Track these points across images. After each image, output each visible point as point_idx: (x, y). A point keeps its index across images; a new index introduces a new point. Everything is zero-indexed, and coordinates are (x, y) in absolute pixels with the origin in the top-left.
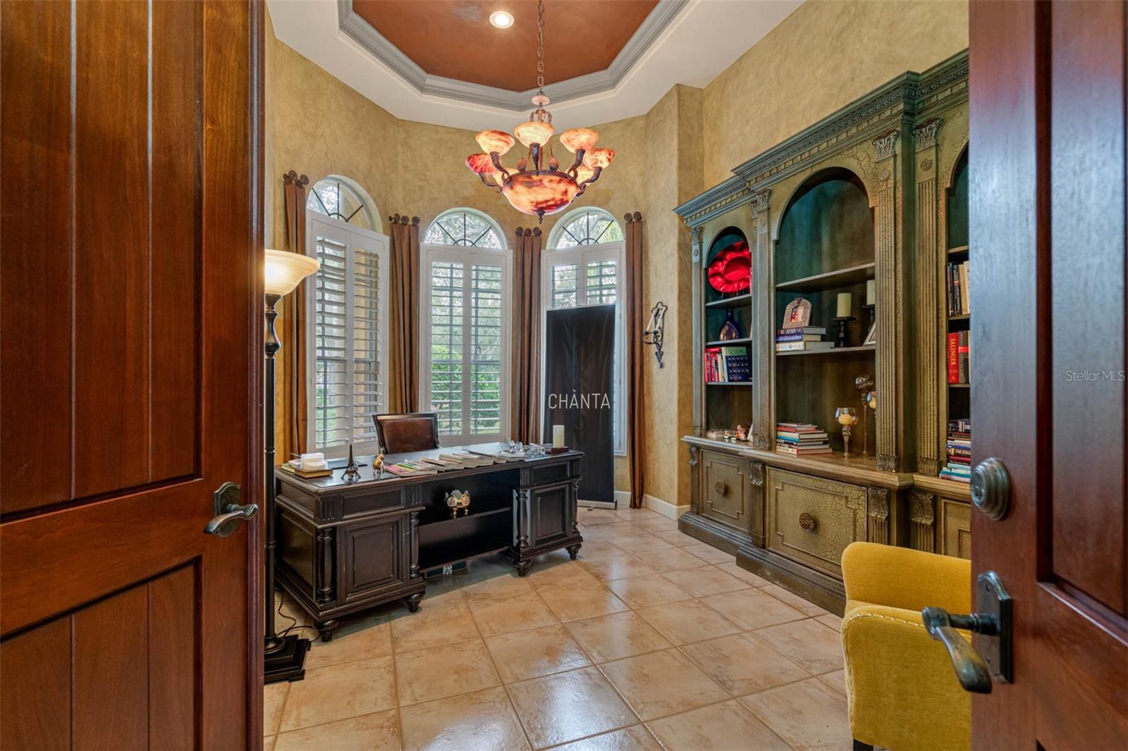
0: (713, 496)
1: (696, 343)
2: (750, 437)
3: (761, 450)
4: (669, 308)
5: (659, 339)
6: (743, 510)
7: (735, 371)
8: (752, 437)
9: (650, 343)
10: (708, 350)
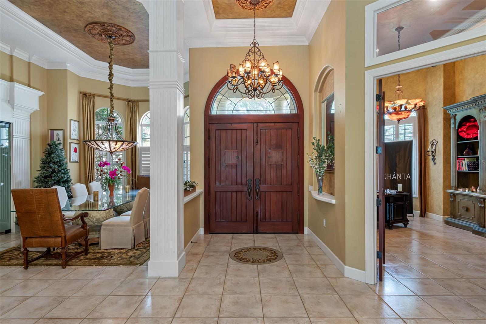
0: (462, 211)
1: (453, 157)
2: (478, 190)
3: (483, 194)
4: (439, 142)
5: (434, 153)
6: (475, 216)
7: (471, 167)
8: (479, 191)
9: (430, 155)
10: (458, 159)
